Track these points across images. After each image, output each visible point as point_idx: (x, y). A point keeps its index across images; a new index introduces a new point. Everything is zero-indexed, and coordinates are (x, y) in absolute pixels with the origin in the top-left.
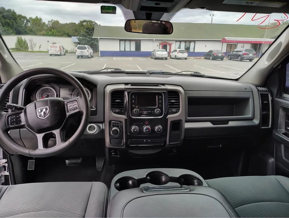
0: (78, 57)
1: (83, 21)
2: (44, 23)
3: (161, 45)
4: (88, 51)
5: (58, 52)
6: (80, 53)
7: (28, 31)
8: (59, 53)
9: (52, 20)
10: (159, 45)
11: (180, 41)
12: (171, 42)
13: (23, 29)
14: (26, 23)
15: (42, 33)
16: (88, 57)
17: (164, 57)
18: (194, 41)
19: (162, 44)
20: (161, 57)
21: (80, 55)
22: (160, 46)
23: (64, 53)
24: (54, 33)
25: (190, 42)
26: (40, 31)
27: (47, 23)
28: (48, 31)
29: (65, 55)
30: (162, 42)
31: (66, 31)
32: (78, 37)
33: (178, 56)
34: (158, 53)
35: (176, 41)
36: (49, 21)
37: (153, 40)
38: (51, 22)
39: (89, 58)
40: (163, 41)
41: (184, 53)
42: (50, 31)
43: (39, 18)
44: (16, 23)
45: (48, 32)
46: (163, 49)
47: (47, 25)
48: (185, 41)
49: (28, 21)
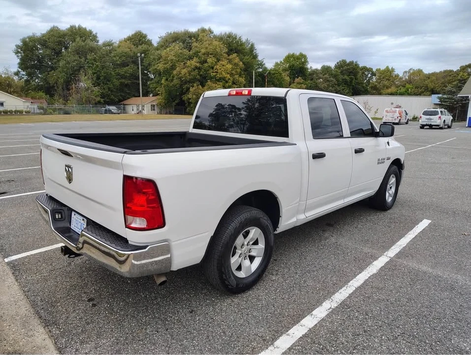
0: (422, 127)
1: (466, 66)
2: (397, 76)
4: (440, 117)
5: (395, 119)
6: (427, 120)
7: (369, 89)
8: (397, 121)
9: (410, 69)
13: (363, 87)
14: (370, 77)
15: (389, 91)
16: (438, 127)
21: (425, 123)
23: (406, 121)
24: (410, 90)
26: (388, 88)
27: (401, 75)
28: (401, 87)
29: (407, 123)
31: (431, 86)
32: (440, 95)
36: (405, 72)
38: (409, 73)
39: (441, 128)
42: (403, 86)
43: (390, 68)
44: (356, 79)
45: (400, 89)
47: (401, 78)
49: (373, 74)
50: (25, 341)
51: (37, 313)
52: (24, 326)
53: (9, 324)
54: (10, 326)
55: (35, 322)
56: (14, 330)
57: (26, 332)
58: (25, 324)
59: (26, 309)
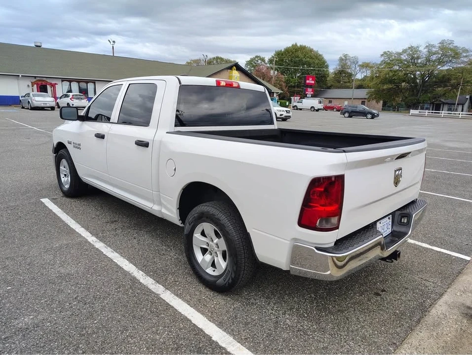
3: (35, 85)
10: (30, 85)
11: (70, 81)
12: (53, 82)
17: (48, 105)
18: (94, 82)
19: (37, 84)
20: (42, 105)
22: (33, 86)
25: (87, 82)
30: (35, 80)
33: (73, 105)
34: (37, 99)
35: (63, 80)
37: (19, 76)
40: (39, 79)
41: (81, 99)
46: (41, 92)
48: (79, 81)
50: (451, 316)
51: (419, 321)
52: (438, 324)
53: (446, 336)
54: (447, 335)
55: (429, 319)
56: (448, 329)
57: (443, 320)
58: (436, 325)
59: (420, 333)
